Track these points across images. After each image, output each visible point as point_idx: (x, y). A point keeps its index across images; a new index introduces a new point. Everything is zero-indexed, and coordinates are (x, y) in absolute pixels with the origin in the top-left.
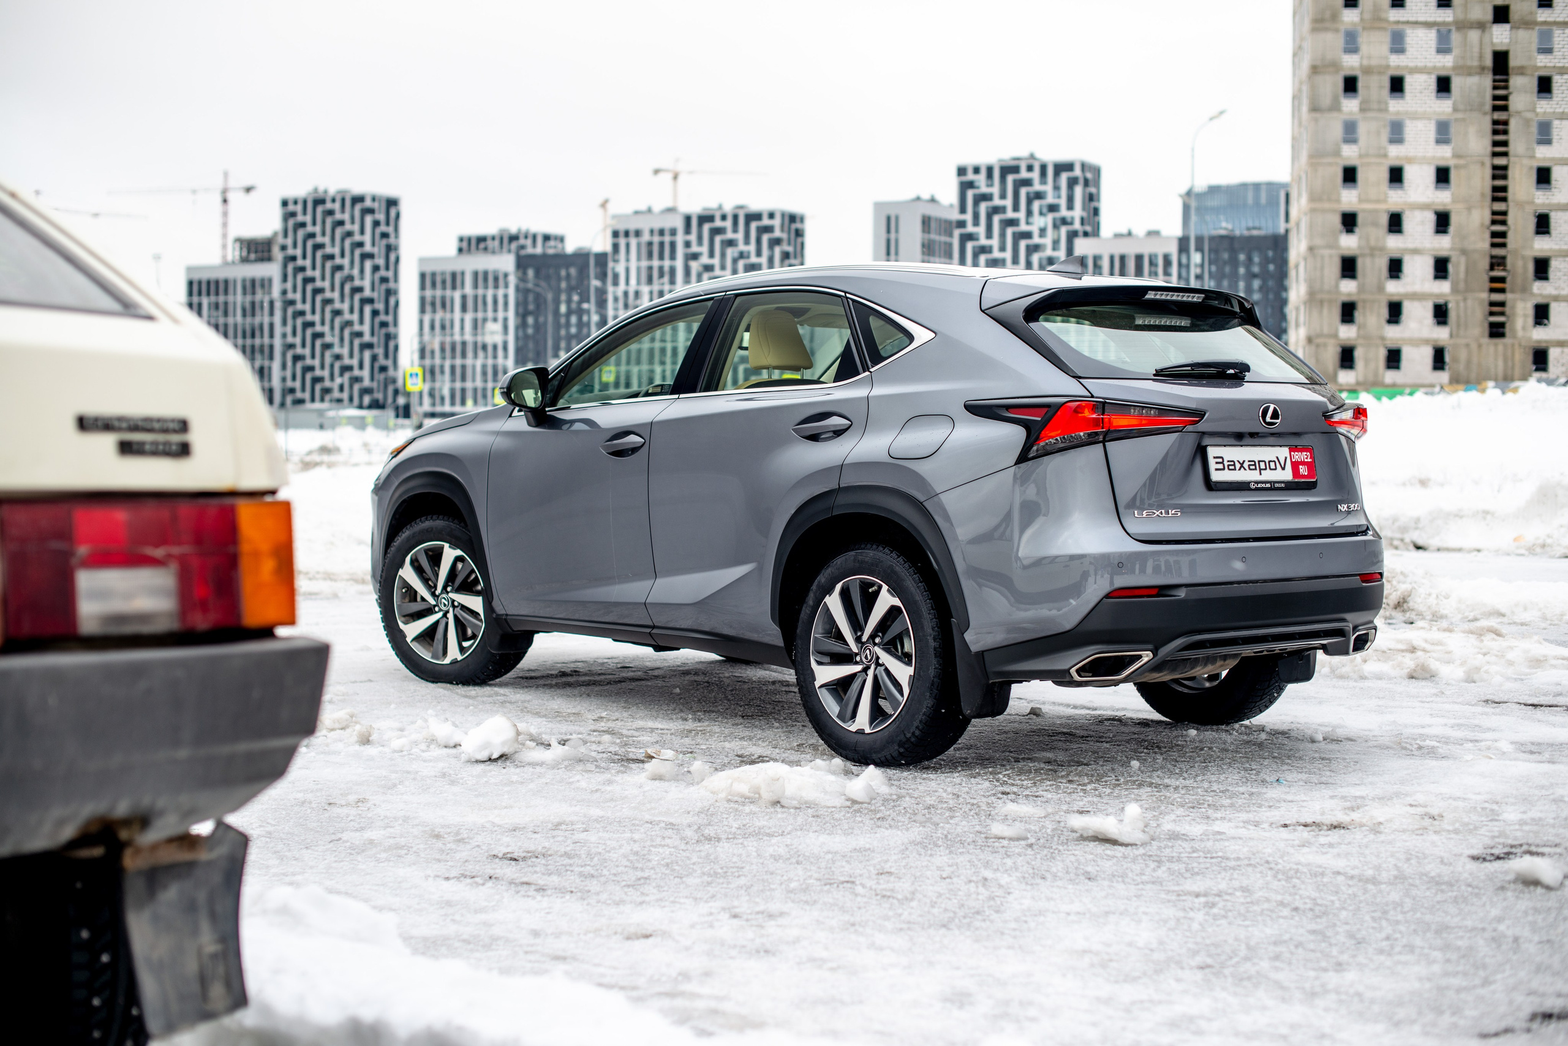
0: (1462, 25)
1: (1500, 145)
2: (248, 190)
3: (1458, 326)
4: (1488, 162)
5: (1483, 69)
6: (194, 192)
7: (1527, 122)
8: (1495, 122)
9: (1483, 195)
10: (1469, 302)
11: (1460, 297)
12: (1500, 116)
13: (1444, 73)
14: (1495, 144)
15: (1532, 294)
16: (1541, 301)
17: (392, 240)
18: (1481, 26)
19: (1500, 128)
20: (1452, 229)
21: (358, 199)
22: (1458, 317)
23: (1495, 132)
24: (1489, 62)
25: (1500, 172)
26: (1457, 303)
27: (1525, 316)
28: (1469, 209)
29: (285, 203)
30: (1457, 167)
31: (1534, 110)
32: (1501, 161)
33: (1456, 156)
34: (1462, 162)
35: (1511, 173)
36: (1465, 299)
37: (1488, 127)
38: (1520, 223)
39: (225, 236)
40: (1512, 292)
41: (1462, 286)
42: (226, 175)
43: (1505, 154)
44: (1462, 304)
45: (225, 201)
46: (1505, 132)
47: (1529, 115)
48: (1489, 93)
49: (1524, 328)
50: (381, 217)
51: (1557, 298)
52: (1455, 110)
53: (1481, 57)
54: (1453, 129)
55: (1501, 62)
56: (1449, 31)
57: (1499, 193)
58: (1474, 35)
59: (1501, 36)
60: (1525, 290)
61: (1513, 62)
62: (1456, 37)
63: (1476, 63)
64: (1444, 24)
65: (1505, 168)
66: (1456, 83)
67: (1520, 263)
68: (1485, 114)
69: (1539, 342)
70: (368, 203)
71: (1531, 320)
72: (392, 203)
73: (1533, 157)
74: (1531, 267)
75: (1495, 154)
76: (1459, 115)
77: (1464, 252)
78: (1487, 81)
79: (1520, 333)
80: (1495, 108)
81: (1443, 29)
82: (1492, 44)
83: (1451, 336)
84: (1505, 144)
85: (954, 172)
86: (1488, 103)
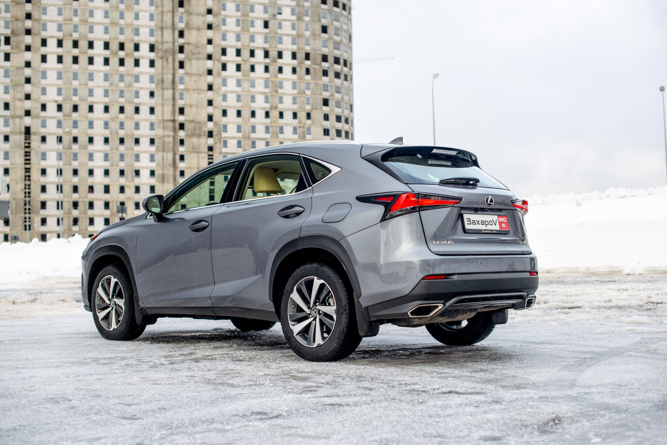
0: (13, 117)
1: (28, 160)
3: (13, 226)
4: (23, 166)
5: (21, 133)
7: (37, 152)
8: (26, 152)
9: (21, 179)
10: (17, 218)
11: (13, 216)
12: (28, 150)
13: (6, 134)
14: (26, 160)
15: (40, 214)
16: (43, 217)
18: (20, 117)
19: (27, 154)
20: (10, 191)
22: (13, 223)
23: (26, 156)
24: (23, 130)
25: (28, 170)
26: (13, 218)
27: (38, 222)
28: (16, 183)
30: (12, 168)
31: (39, 148)
32: (28, 166)
33: (12, 164)
34: (13, 166)
35: (32, 170)
36: (15, 216)
37: (23, 154)
38: (35, 189)
40: (33, 213)
41: (14, 211)
43: (29, 164)
44: (14, 219)
46: (29, 156)
47: (38, 150)
48: (23, 141)
49: (38, 227)
51: (49, 216)
52: (11, 147)
53: (20, 128)
54: (10, 155)
55: (28, 131)
56: (8, 119)
57: (28, 178)
58: (18, 120)
59: (27, 121)
60: (37, 213)
61: (32, 130)
62: (11, 121)
63: (18, 130)
64: (7, 116)
65: (29, 169)
66: (11, 138)
67: (35, 203)
68: (22, 149)
69: (43, 232)
71: (40, 224)
73: (39, 165)
74: (39, 205)
75: (26, 164)
76: (12, 149)
77: (15, 199)
78: (23, 137)
79: (36, 228)
80: (26, 147)
81: (6, 118)
82: (24, 124)
83: (11, 230)
84: (29, 160)
86: (23, 146)
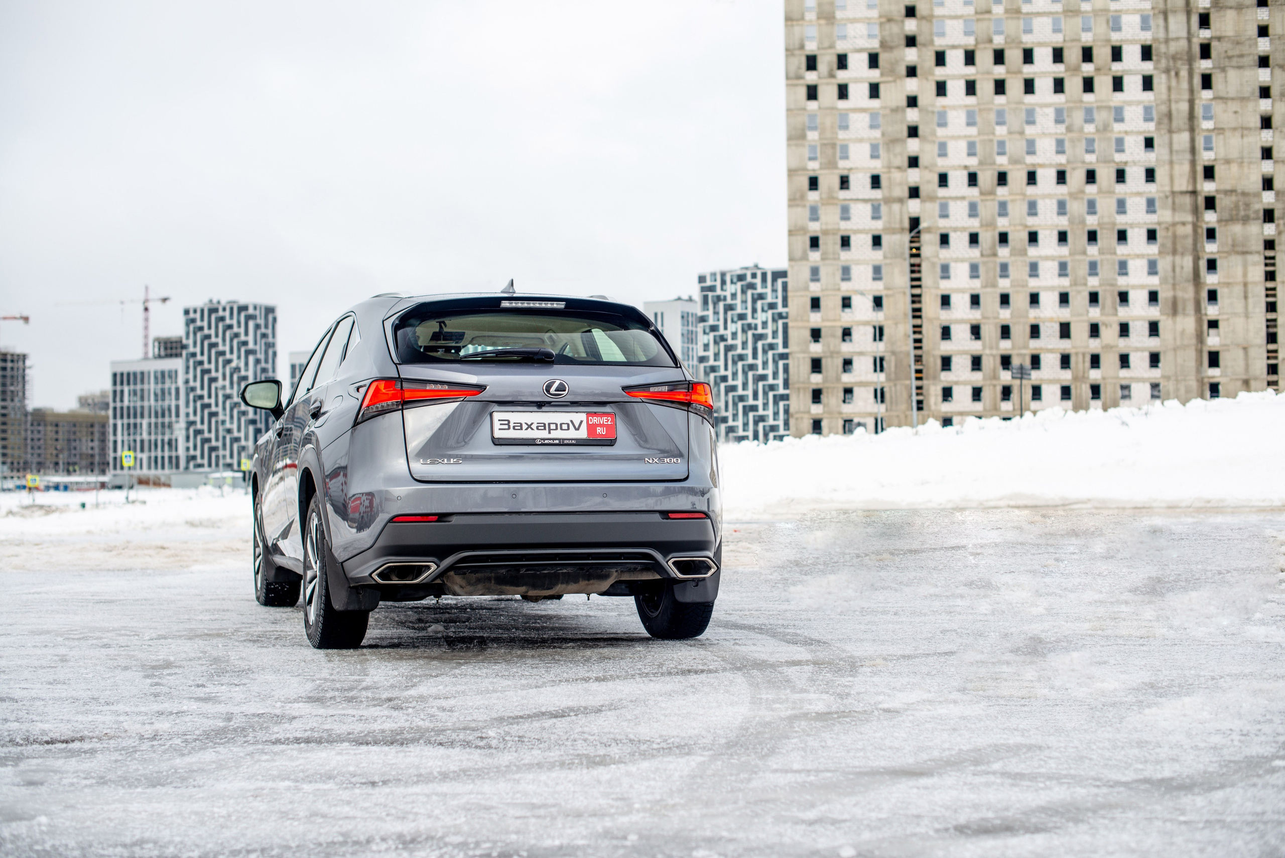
0: (888, 201)
1: (916, 281)
2: (165, 300)
3: (891, 403)
4: (909, 292)
5: (903, 229)
6: (122, 303)
7: (933, 265)
8: (912, 265)
9: (905, 315)
10: (898, 387)
11: (892, 384)
12: (915, 261)
13: (877, 233)
14: (913, 279)
15: (940, 381)
16: (947, 385)
17: (270, 340)
18: (901, 200)
19: (915, 269)
20: (885, 338)
21: (243, 308)
22: (891, 397)
23: (912, 272)
24: (907, 224)
25: (916, 298)
26: (890, 387)
27: (936, 396)
28: (896, 324)
29: (187, 312)
30: (887, 296)
31: (937, 256)
32: (917, 291)
33: (887, 288)
34: (890, 292)
35: (923, 299)
36: (895, 385)
37: (908, 269)
38: (931, 333)
39: (146, 337)
40: (927, 379)
41: (893, 376)
42: (147, 288)
43: (919, 286)
44: (893, 389)
45: (146, 309)
46: (919, 272)
47: (935, 260)
48: (907, 245)
49: (936, 404)
50: (261, 321)
51: (957, 383)
52: (885, 257)
53: (901, 221)
54: (884, 271)
55: (915, 223)
56: (879, 205)
57: (917, 313)
58: (896, 207)
59: (914, 207)
60: (935, 378)
61: (923, 225)
62: (884, 209)
63: (898, 226)
64: (876, 200)
65: (919, 296)
66: (885, 240)
67: (931, 360)
68: (905, 259)
69: (946, 413)
70: (251, 311)
71: (940, 398)
72: (270, 310)
73: (938, 288)
74: (939, 363)
75: (913, 287)
76: (888, 261)
77: (893, 353)
78: (907, 237)
79: (933, 407)
80: (912, 256)
81: (876, 203)
82: (909, 213)
83: (887, 410)
84: (919, 279)
85: (696, 280)
86: (907, 253)
